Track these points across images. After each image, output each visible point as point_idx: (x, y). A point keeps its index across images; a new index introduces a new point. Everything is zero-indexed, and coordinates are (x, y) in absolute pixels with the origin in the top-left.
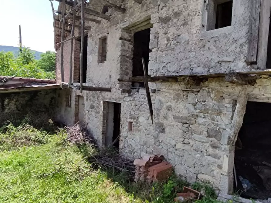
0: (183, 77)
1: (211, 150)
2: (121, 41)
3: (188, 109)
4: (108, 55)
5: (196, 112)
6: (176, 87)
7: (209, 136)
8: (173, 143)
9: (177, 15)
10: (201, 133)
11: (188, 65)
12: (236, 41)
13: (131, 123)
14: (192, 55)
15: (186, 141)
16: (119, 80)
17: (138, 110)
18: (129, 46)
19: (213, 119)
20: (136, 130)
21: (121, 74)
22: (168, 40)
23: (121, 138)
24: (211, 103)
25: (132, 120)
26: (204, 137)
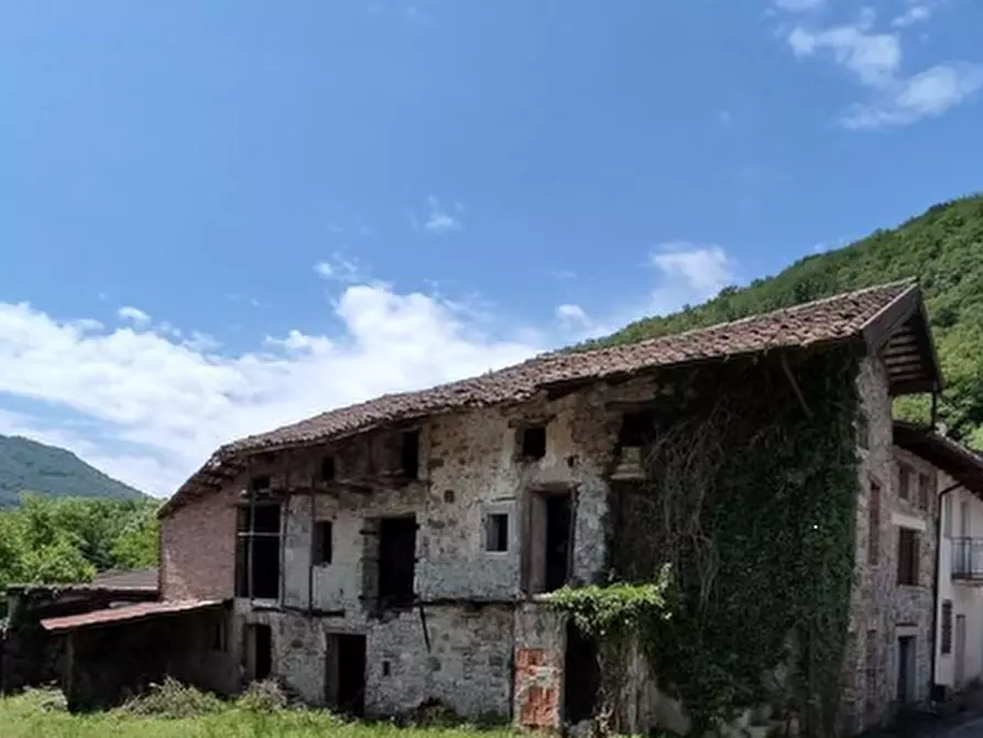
0: (462, 601)
1: (494, 679)
2: (362, 537)
3: (467, 636)
4: (336, 555)
5: (478, 639)
6: (453, 611)
7: (492, 664)
8: (452, 680)
9: (453, 523)
10: (484, 663)
11: (466, 586)
12: (511, 568)
13: (386, 665)
14: (471, 574)
15: (468, 675)
16: (361, 598)
17: (400, 643)
18: (374, 541)
19: (495, 645)
20: (396, 674)
21: (363, 589)
22: (442, 550)
23: (368, 690)
24: (492, 628)
25: (388, 660)
26: (486, 667)
